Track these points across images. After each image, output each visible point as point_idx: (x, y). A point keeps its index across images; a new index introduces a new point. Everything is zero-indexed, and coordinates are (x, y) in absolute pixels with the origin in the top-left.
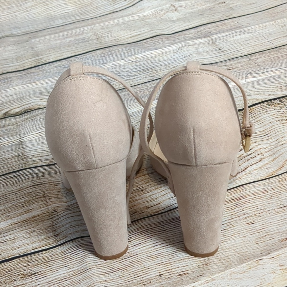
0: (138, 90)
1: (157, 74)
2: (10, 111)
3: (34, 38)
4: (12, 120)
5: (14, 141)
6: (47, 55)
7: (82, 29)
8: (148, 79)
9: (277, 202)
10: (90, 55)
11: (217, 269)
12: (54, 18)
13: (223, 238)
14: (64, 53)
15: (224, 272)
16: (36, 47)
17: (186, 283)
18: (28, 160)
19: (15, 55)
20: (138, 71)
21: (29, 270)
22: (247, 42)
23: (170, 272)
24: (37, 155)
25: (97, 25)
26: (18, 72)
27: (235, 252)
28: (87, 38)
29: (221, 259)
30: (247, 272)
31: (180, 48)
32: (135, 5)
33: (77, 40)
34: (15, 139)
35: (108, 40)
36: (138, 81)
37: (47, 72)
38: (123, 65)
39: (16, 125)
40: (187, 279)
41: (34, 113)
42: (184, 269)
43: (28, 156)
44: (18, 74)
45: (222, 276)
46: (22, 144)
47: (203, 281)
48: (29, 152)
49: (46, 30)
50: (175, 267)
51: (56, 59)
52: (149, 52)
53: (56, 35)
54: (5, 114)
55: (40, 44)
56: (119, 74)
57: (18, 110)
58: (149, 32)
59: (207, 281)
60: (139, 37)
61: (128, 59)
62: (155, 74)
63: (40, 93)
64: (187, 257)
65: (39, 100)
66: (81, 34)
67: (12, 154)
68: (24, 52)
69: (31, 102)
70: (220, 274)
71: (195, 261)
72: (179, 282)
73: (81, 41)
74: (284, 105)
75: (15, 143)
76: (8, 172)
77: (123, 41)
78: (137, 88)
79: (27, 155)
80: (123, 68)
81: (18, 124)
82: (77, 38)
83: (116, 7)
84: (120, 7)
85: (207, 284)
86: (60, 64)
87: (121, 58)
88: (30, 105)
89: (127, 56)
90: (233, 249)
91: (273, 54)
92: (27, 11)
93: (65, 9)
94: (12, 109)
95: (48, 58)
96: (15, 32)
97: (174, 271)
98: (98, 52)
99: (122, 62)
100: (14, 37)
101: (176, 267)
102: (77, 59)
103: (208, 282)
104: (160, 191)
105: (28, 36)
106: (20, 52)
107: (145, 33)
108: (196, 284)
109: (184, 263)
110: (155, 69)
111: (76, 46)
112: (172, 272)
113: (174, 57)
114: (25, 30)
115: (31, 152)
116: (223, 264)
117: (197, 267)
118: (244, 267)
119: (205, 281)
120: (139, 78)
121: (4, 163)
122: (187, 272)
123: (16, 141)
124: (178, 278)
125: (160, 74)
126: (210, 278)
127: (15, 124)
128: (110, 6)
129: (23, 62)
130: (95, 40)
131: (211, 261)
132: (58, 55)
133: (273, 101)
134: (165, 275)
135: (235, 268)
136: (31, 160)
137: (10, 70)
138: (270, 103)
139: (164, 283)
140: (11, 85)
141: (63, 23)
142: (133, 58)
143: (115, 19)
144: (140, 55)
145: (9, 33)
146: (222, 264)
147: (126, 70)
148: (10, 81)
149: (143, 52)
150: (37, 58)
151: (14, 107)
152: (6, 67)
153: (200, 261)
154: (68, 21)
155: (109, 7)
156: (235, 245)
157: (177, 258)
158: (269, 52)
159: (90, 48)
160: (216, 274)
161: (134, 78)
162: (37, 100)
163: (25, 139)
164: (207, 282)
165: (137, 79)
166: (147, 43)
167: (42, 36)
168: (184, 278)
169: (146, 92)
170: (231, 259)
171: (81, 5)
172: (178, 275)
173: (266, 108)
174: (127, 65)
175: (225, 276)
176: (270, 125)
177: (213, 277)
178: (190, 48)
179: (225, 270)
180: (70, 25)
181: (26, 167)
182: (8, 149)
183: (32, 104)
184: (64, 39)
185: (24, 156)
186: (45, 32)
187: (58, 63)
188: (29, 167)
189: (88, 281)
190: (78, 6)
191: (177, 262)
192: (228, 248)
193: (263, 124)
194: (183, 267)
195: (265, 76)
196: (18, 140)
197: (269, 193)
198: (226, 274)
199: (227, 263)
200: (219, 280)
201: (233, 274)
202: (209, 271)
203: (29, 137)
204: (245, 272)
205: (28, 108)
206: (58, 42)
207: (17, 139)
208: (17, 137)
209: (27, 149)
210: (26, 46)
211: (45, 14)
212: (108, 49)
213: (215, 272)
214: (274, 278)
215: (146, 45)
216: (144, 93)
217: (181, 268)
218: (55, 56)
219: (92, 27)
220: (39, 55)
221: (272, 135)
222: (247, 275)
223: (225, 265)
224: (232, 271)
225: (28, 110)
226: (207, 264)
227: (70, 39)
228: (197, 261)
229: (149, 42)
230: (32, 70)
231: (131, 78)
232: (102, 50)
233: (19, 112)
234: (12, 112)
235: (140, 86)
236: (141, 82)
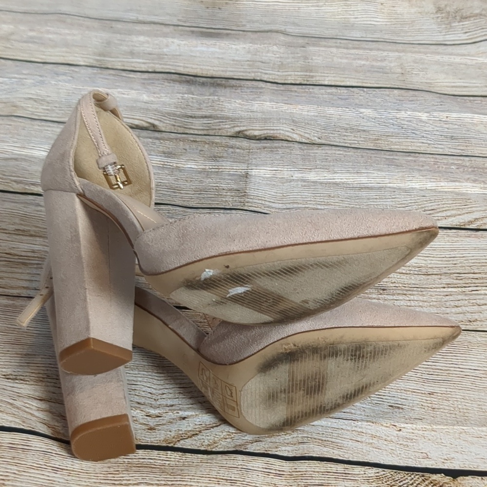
0: (432, 160)
1: (468, 148)
2: (246, 130)
3: (314, 45)
4: (245, 143)
5: (238, 169)
6: (323, 75)
7: (385, 54)
8: (453, 150)
10: (382, 93)
11: (444, 421)
12: (352, 26)
13: (471, 386)
14: (347, 79)
15: (452, 427)
16: (312, 59)
17: (395, 420)
18: (248, 199)
19: (279, 60)
20: (443, 137)
21: (203, 328)
23: (381, 398)
24: (261, 197)
25: (410, 54)
26: (275, 85)
27: (479, 408)
28: (388, 68)
29: (456, 410)
30: (484, 438)
32: (476, 44)
33: (372, 66)
34: (240, 168)
35: (417, 80)
36: (437, 149)
37: (313, 97)
38: (424, 120)
39: (248, 151)
40: (398, 415)
41: (276, 144)
42: (400, 401)
43: (249, 194)
44: (274, 87)
45: (448, 430)
46: (246, 177)
47: (418, 426)
48: (253, 190)
49: (334, 41)
50: (389, 395)
51: (333, 84)
52: (470, 115)
53: (345, 51)
54: (239, 132)
55: (319, 55)
56: (413, 132)
57: (256, 133)
58: (481, 87)
59: (425, 428)
60: (464, 89)
61: (435, 114)
62: (466, 148)
63: (293, 121)
64: (411, 390)
65: (290, 130)
66: (381, 61)
67: (230, 186)
68: (293, 60)
69: (278, 128)
70: (445, 427)
71: (419, 398)
72: (386, 415)
73: (378, 70)
75: (239, 173)
76: (217, 206)
77: (438, 89)
78: (432, 158)
79: (249, 193)
80: (422, 124)
81: (251, 151)
82: (374, 63)
83: (448, 37)
84: (454, 40)
85: (424, 432)
86: (336, 91)
87: (426, 110)
88: (275, 131)
89: (435, 111)
90: (479, 403)
92: (318, 6)
93: (372, 19)
94: (250, 130)
95: (323, 78)
96: (290, 29)
97: (386, 399)
98: (396, 91)
99: (424, 116)
100: (286, 36)
101: (391, 395)
102: (362, 92)
103: (426, 431)
104: (408, 299)
105: (306, 40)
106: (288, 58)
107: (476, 87)
108: (408, 426)
109: (403, 394)
110: (468, 141)
111: (368, 74)
112: (383, 399)
115: (255, 191)
116: (456, 418)
117: (419, 406)
118: (483, 431)
119: (422, 428)
120: (440, 146)
121: (216, 193)
122: (404, 406)
123: (241, 171)
124: (388, 408)
125: (473, 149)
126: (430, 427)
127: (247, 149)
128: (439, 34)
129: (286, 73)
130: (398, 75)
131: (441, 407)
132: (338, 79)
134: (372, 398)
135: (469, 428)
136: (251, 200)
137: (265, 78)
139: (367, 406)
140: (259, 97)
141: (362, 37)
142: (443, 116)
143: (439, 53)
144: (454, 115)
145: (282, 28)
146: (454, 416)
147: (427, 129)
148: (261, 92)
149: (460, 112)
150: (308, 74)
151: (254, 128)
152: (261, 73)
153: (427, 400)
154: (370, 37)
155: (438, 36)
156: (483, 399)
157: (397, 385)
159: (387, 83)
160: (440, 425)
161: (432, 143)
162: (287, 129)
163: (254, 172)
164: (424, 429)
165: (436, 146)
166: (472, 101)
167: (325, 46)
168: (396, 412)
169: (443, 167)
170: (470, 414)
171: (397, 20)
172: (390, 406)
174: (431, 122)
175: (452, 431)
177: (435, 427)
179: (454, 425)
180: (370, 43)
181: (241, 208)
182: (227, 177)
183: (279, 132)
184: (355, 59)
185: (245, 192)
186: (331, 42)
187: (333, 90)
188: (246, 208)
190: (392, 20)
191: (394, 390)
192: (473, 399)
194: (401, 398)
196: (243, 171)
198: (455, 430)
199: (462, 418)
200: (441, 434)
201: (464, 434)
202: (432, 418)
203: (259, 172)
204: (481, 437)
205: (271, 135)
206: (345, 61)
207: (243, 168)
208: (244, 166)
209: (251, 185)
210: (297, 53)
211: (341, 18)
212: (411, 93)
213: (440, 423)
215: (469, 104)
216: (438, 167)
217: (397, 399)
218: (333, 79)
219: (401, 54)
220: (311, 71)
222: (482, 442)
223: (457, 418)
224: (463, 429)
225: (271, 137)
226: (434, 409)
227: (363, 62)
228: (422, 399)
229: (476, 102)
230: (295, 88)
231: (429, 142)
232: (403, 91)
233: (258, 136)
234: (248, 133)
235: (437, 156)
236: (441, 151)
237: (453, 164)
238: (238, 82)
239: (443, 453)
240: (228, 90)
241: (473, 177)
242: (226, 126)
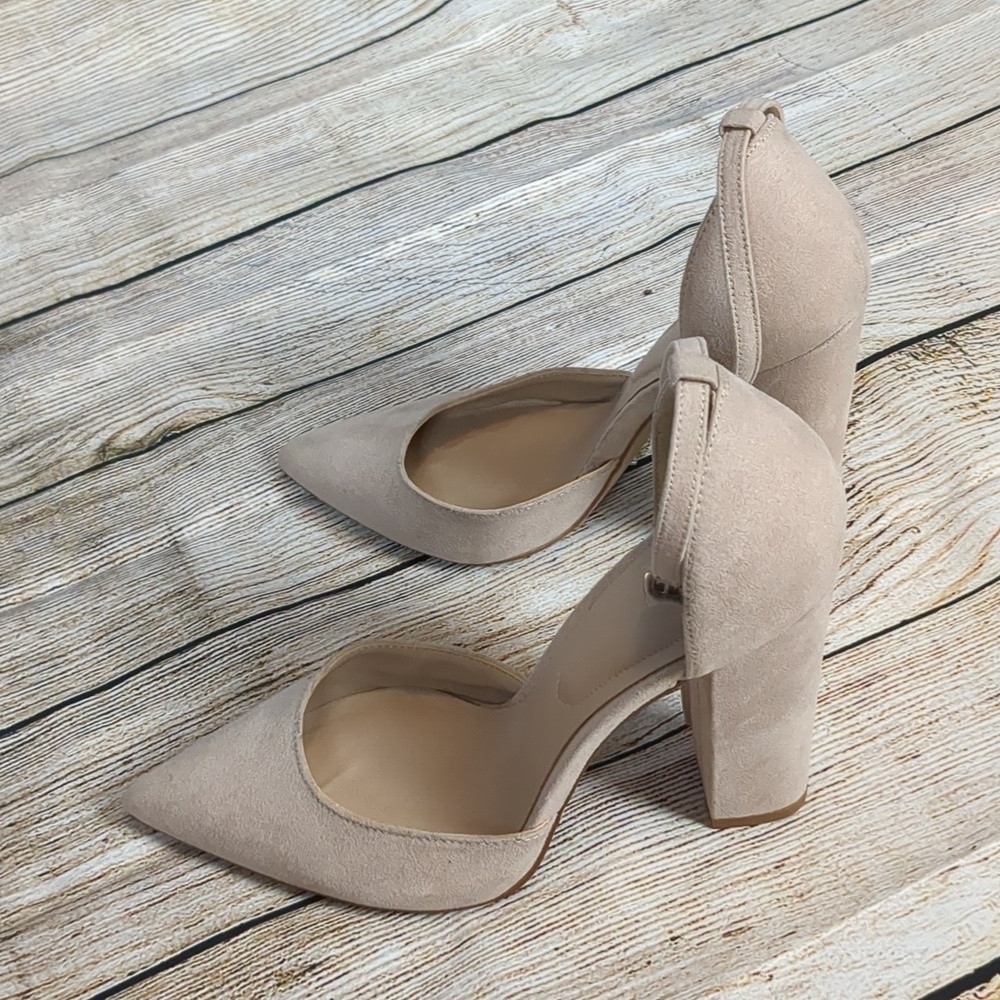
0: (504, 330)
1: (553, 267)
2: (114, 437)
3: (132, 158)
4: (127, 472)
5: (154, 543)
6: (188, 224)
7: (281, 115)
8: (527, 287)
9: (976, 681)
10: (327, 213)
11: (833, 911)
12: (180, 75)
13: (836, 809)
14: (243, 212)
15: (853, 918)
16: (147, 197)
17: (752, 960)
18: (211, 603)
19: (81, 228)
20: (492, 263)
21: (294, 959)
22: (821, 130)
23: (701, 927)
24: (234, 582)
25: (328, 97)
26: (108, 294)
27: (875, 848)
28: (304, 146)
29: (840, 875)
30: (918, 910)
31: (614, 169)
32: (439, 12)
33: (274, 158)
34: (155, 538)
35: (376, 154)
36: (499, 298)
37: (200, 288)
38: (438, 241)
39: (145, 486)
40: (751, 947)
41: (195, 441)
42: (738, 914)
43: (206, 589)
44: (109, 300)
45: (850, 929)
46: (179, 553)
47: (798, 951)
48: (208, 575)
49: (164, 127)
50: (711, 911)
51: (221, 238)
52: (516, 192)
53: (200, 145)
54: (103, 449)
55: (156, 180)
56: (433, 279)
57: (138, 433)
58: (501, 110)
59: (810, 947)
60: (472, 131)
61: (453, 219)
62: (547, 269)
63: (195, 367)
64: (741, 878)
65: (199, 392)
66: (283, 136)
67: (158, 590)
68: (111, 216)
69: (174, 400)
70: (843, 925)
71: (766, 888)
72: (730, 958)
73: (288, 160)
74: (960, 353)
75: (158, 550)
76: (160, 654)
77: (424, 152)
78: (501, 323)
79: (205, 586)
80: (441, 253)
81: (153, 482)
82: (274, 149)
83: (381, 18)
84: (392, 22)
85: (813, 957)
86: (236, 252)
87: (431, 217)
88: (173, 412)
89: (449, 211)
90: (867, 838)
91: (908, 168)
92: (87, 59)
93: (210, 41)
94: (120, 432)
95: (193, 232)
96: (61, 140)
97: (711, 924)
98: (351, 198)
99: (434, 233)
100: (63, 160)
101: (715, 910)
102: (288, 231)
103: (814, 952)
105: (108, 153)
106: (95, 216)
107: (491, 115)
108: (781, 961)
109: (734, 895)
110: (543, 250)
111: (276, 181)
112: (704, 927)
113: (597, 202)
114: (94, 130)
115: (214, 576)
116: (848, 893)
117: (774, 906)
118: (908, 897)
119: (805, 950)
120: (498, 288)
121: (141, 622)
122: (749, 921)
123: (160, 543)
124: (725, 943)
125: (562, 265)
126: (818, 941)
127: (142, 484)
128: (357, 19)
129: (114, 256)
130: (333, 154)
131: (812, 883)
132: (225, 220)
133: (926, 342)
134: (686, 937)
135: (882, 903)
136: (218, 602)
137: (79, 286)
138: (916, 348)
139: (689, 961)
140: (94, 342)
141: (214, 94)
142: (469, 215)
143: (380, 67)
144: (488, 205)
145: (43, 146)
146: (844, 892)
147: (454, 260)
148: (91, 328)
149: (495, 193)
150: (158, 236)
151: (126, 423)
152: (63, 278)
153: (780, 884)
154: (228, 86)
155: (357, 24)
156: (872, 825)
157: (714, 881)
158: (893, 163)
159: (323, 185)
160: (831, 925)
161: (481, 286)
162: (193, 394)
163: (187, 534)
164: (810, 951)
165: (492, 291)
166: (502, 153)
167: (155, 152)
168: (744, 942)
169: (531, 338)
170: (867, 871)
171: (261, 21)
172: (725, 935)
173: (910, 368)
174: (454, 240)
175: (858, 927)
176: (928, 427)
177: (825, 935)
178: (644, 165)
179: (855, 912)
180: (238, 101)
181: (211, 631)
182: (141, 574)
183: (181, 408)
184: (230, 157)
185: (197, 590)
186: (161, 136)
187: (229, 251)
188: (219, 626)
189: (470, 976)
190: (251, 25)
191: (714, 895)
192: (855, 836)
193: (906, 425)
194: (735, 907)
195: (892, 251)
196: (165, 541)
197: (949, 656)
198: (862, 922)
199: (859, 886)
200: (842, 943)
201: (880, 920)
202: (811, 918)
203: (196, 528)
204: (912, 911)
205: (169, 424)
206: (213, 169)
207: (163, 535)
208: (157, 533)
209: (200, 567)
210: (111, 195)
211: (148, 65)
212: (382, 187)
213: (828, 921)
214: (995, 921)
215: (499, 164)
216: (524, 341)
217: (730, 912)
218: (215, 225)
219: (313, 103)
220: (161, 227)
221: (937, 459)
222: (920, 919)
223: (852, 893)
224: (875, 912)
225: (171, 429)
226: (802, 895)
227: (251, 156)
228: (771, 887)
229: (509, 151)
230: (151, 283)
231: (475, 288)
232: (364, 193)
233: (145, 437)
234: (121, 442)
235: (506, 315)
236: (507, 300)
237: (545, 319)
238: (29, 323)
239: (867, 985)
240: (20, 355)
241: (596, 335)
242: (70, 446)
